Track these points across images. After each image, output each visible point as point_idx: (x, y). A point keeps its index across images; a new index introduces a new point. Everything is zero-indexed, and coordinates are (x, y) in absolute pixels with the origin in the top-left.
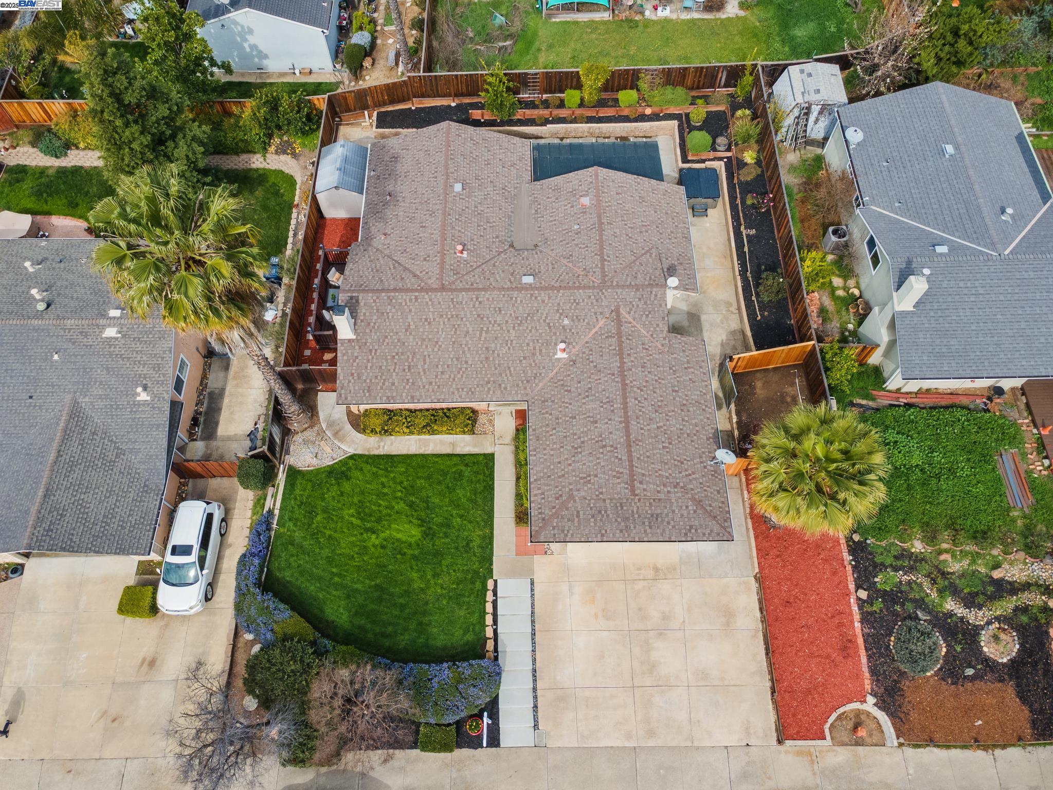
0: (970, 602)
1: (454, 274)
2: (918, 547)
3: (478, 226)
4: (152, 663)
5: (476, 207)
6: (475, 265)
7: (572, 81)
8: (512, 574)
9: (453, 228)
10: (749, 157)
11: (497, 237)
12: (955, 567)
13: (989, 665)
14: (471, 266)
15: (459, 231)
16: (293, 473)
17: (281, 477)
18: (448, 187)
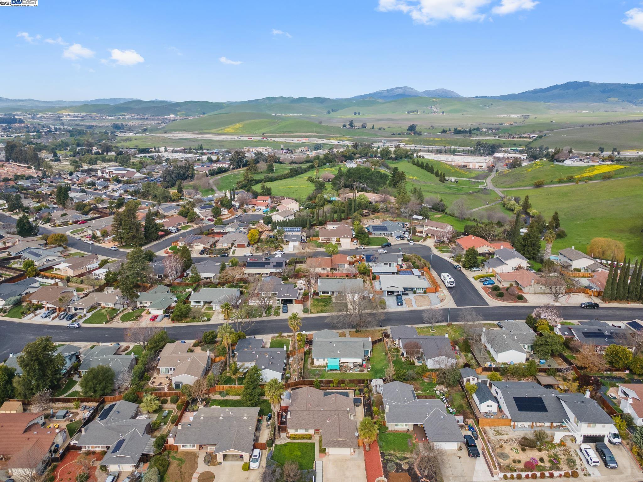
0: (401, 460)
2: (392, 452)
4: (248, 478)
7: (331, 382)
8: (318, 460)
10: (367, 395)
12: (398, 455)
13: (404, 470)
16: (276, 445)
17: (274, 446)
18: (307, 396)
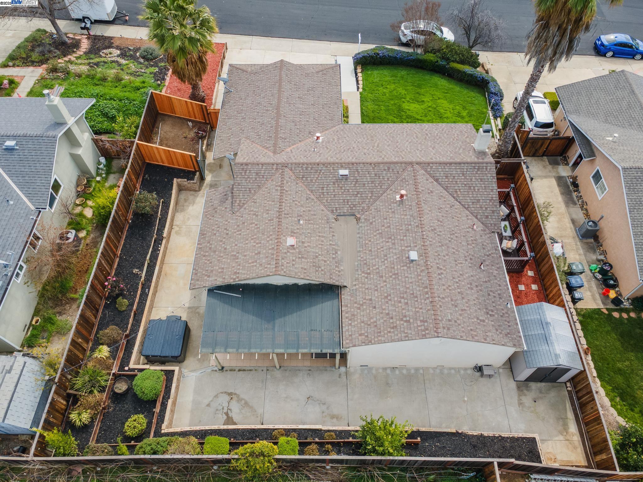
1: (405, 179)
3: (389, 227)
5: (394, 244)
6: (388, 192)
9: (412, 216)
11: (371, 223)
14: (391, 190)
15: (406, 215)
18: (424, 254)
